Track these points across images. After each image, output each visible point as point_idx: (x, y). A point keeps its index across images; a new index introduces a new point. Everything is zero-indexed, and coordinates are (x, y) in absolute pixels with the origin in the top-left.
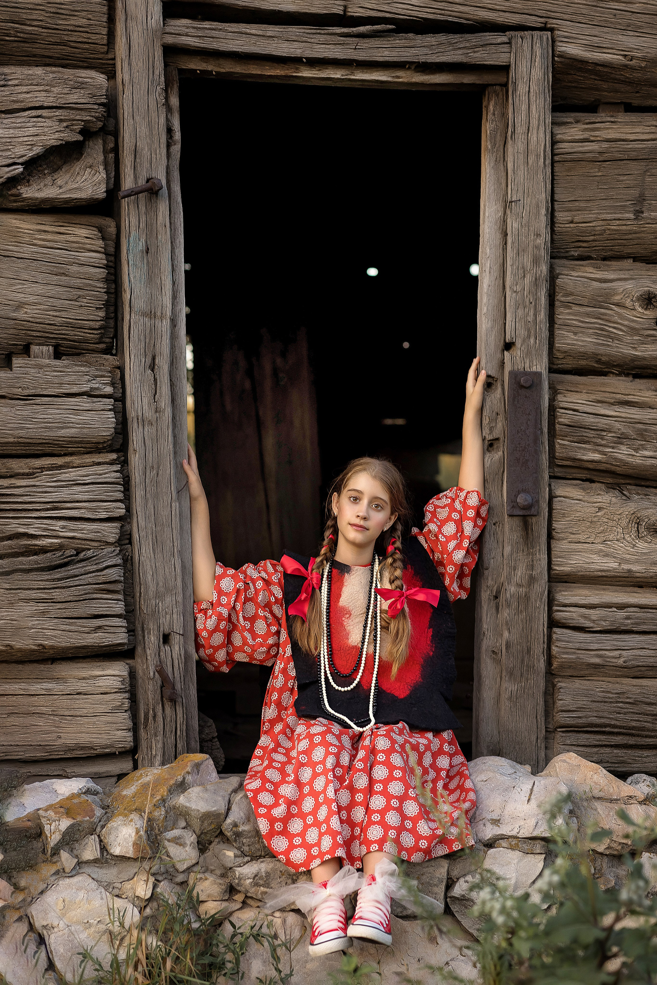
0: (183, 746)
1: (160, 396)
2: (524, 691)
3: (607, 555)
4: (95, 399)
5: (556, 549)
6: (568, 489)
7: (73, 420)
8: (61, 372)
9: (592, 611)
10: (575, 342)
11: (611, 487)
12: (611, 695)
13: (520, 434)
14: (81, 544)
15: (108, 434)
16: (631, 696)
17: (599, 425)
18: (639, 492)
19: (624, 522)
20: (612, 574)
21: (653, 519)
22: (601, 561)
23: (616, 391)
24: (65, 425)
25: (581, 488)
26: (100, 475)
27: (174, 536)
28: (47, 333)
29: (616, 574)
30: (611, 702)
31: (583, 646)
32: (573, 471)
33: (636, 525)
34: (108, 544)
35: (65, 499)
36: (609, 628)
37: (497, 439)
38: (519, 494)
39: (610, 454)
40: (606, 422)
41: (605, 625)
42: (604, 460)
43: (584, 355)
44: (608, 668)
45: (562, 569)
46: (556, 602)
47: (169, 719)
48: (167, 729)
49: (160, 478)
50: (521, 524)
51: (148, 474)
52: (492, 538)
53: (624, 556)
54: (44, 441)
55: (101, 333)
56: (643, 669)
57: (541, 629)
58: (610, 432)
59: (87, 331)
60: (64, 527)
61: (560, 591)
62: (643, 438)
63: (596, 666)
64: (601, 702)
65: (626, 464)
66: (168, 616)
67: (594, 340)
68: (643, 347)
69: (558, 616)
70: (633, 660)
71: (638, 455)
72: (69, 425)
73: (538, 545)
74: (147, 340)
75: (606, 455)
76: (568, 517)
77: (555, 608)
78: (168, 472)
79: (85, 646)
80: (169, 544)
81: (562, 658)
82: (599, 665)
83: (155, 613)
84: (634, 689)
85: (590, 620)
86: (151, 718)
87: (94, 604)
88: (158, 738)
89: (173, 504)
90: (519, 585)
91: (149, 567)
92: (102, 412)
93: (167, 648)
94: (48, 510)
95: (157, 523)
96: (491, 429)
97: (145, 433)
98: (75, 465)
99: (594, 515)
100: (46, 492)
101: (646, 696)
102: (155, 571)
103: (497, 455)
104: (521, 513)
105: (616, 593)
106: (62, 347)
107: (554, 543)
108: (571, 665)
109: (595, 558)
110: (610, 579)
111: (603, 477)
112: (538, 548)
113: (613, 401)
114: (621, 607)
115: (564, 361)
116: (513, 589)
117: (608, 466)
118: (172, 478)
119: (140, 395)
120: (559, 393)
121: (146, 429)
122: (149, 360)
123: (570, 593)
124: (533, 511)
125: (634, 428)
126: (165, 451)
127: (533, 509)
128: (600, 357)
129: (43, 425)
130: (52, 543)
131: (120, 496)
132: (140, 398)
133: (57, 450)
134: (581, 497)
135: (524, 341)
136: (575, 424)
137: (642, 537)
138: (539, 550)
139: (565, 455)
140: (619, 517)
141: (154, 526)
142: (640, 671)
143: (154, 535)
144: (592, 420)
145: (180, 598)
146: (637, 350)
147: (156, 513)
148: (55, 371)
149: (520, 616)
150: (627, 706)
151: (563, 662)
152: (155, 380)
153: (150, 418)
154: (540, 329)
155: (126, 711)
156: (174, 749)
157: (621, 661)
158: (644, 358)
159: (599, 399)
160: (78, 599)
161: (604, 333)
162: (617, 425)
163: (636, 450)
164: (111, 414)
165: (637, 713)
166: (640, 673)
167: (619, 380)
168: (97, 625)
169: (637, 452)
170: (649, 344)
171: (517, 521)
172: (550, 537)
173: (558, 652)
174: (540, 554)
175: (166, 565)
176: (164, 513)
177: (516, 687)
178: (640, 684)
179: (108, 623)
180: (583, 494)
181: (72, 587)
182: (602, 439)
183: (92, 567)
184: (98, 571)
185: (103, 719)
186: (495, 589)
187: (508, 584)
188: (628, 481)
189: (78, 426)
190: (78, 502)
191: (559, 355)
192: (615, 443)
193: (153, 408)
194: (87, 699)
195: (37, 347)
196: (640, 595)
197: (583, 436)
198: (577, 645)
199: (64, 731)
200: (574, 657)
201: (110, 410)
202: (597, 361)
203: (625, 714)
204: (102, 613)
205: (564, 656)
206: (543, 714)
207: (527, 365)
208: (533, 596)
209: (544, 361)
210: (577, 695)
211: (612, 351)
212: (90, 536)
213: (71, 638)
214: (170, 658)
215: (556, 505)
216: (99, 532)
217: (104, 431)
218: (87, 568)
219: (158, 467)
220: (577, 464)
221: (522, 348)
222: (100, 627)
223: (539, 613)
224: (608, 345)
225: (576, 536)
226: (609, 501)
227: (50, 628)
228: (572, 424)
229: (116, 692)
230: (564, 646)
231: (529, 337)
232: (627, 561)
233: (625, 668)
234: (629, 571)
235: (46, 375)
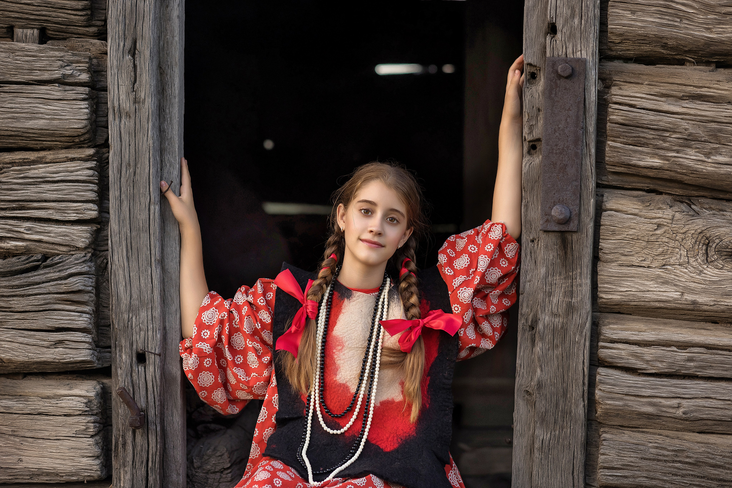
0: (155, 480)
1: (140, 85)
2: (558, 441)
3: (666, 282)
4: (68, 88)
5: (602, 273)
6: (622, 202)
7: (42, 110)
8: (33, 56)
9: (645, 350)
10: (633, 23)
11: (679, 199)
12: (666, 453)
13: (557, 134)
14: (48, 248)
15: (80, 126)
16: (692, 455)
17: (661, 123)
18: (713, 206)
19: (689, 243)
20: (673, 305)
21: (726, 240)
22: (658, 289)
23: (687, 82)
24: (33, 115)
25: (639, 201)
26: (72, 172)
27: (152, 243)
28: (27, 14)
29: (677, 305)
30: (665, 461)
31: (632, 391)
32: (632, 179)
33: (704, 247)
34: (78, 249)
35: (32, 198)
36: (666, 370)
37: (539, 140)
38: (555, 205)
39: (673, 159)
40: (670, 120)
41: (661, 367)
42: (666, 167)
43: (644, 39)
44: (665, 419)
45: (610, 297)
46: (602, 337)
47: (139, 448)
48: (137, 459)
49: (137, 177)
50: (559, 241)
51: (123, 172)
52: (528, 257)
53: (688, 284)
54: (13, 133)
55: (87, 15)
56: (709, 422)
57: (580, 368)
58: (675, 132)
59: (70, 12)
60: (29, 229)
61: (610, 323)
62: (717, 140)
63: (649, 416)
64: (654, 460)
65: (694, 171)
66: (142, 333)
67: (657, 20)
68: (719, 28)
69: (603, 353)
70: (695, 411)
71: (710, 160)
72: (37, 116)
73: (578, 267)
74: (127, 21)
75: (668, 160)
76: (619, 234)
77: (601, 344)
78: (147, 171)
79: (45, 362)
80: (145, 251)
81: (606, 404)
82: (652, 415)
83: (127, 327)
84: (696, 447)
85: (643, 360)
86: (120, 446)
87: (55, 315)
88: (126, 469)
89: (152, 207)
90: (554, 315)
91: (121, 277)
92: (74, 102)
93: (141, 368)
94: (14, 209)
95: (132, 228)
96: (531, 128)
97: (122, 126)
98: (48, 160)
99: (651, 233)
100: (12, 190)
101: (710, 456)
102: (129, 282)
103: (537, 159)
104: (556, 228)
105: (679, 329)
106: (49, 30)
107: (601, 267)
108: (618, 413)
109: (651, 285)
110: (672, 312)
111: (670, 187)
112: (579, 270)
113: (682, 94)
114: (683, 346)
115: (623, 47)
116: (547, 318)
117: (672, 174)
118: (151, 177)
119: (116, 83)
120: (614, 85)
121: (123, 122)
122: (129, 44)
123: (620, 326)
124: (572, 226)
125: (706, 127)
126: (144, 147)
127: (572, 224)
128: (665, 41)
129: (10, 115)
130: (16, 246)
131: (92, 196)
132: (116, 87)
133: (31, 144)
134: (636, 211)
135: (566, 21)
136: (631, 123)
137: (712, 261)
138: (581, 273)
139: (616, 160)
140: (683, 236)
141: (129, 232)
142: (707, 425)
143: (129, 241)
144: (652, 118)
145: (157, 313)
146: (711, 32)
147: (132, 217)
148: (27, 56)
149: (555, 352)
150: (687, 466)
151: (607, 409)
152: (135, 66)
153: (128, 109)
154: (587, 6)
155: (92, 436)
156: (144, 482)
157: (680, 412)
158: (722, 42)
159: (664, 92)
160: (37, 309)
161: (670, 11)
162: (685, 124)
163: (708, 155)
164: (84, 104)
165: (698, 477)
166: (706, 427)
167: (695, 69)
168: (58, 339)
169: (708, 158)
170: (728, 24)
171: (552, 239)
172: (596, 259)
173: (602, 397)
174: (581, 278)
175: (141, 275)
176: (143, 216)
177: (549, 435)
178: (706, 441)
179: (68, 338)
180: (641, 207)
181: (32, 295)
182: (665, 141)
183: (54, 275)
184: (61, 279)
185: (67, 443)
186: (530, 317)
187: (542, 313)
188: (702, 193)
189: (47, 117)
190: (46, 201)
191: (613, 38)
192: (680, 146)
193: (132, 97)
194: (48, 420)
195: (21, 30)
196: (709, 332)
197: (639, 137)
198: (626, 390)
199: (25, 454)
200: (620, 403)
201: (84, 100)
202: (662, 46)
203: (683, 476)
204: (63, 326)
205: (609, 402)
206: (581, 469)
207: (570, 50)
208: (572, 328)
209: (591, 45)
210: (623, 450)
211: (681, 33)
212: (58, 240)
213: (30, 353)
214: (143, 380)
215: (605, 220)
216: (67, 236)
217: (75, 123)
218: (49, 275)
219: (136, 165)
220: (633, 171)
221: (564, 30)
222: (61, 342)
223: (578, 348)
224: (675, 26)
225: (629, 258)
226: (670, 217)
227: (8, 339)
228: (627, 122)
229: (80, 415)
230: (609, 390)
231: (573, 16)
232: (692, 291)
233: (687, 420)
234: (694, 303)
235: (17, 60)
